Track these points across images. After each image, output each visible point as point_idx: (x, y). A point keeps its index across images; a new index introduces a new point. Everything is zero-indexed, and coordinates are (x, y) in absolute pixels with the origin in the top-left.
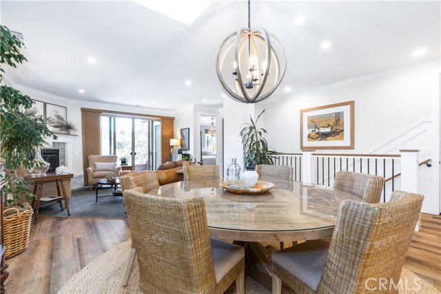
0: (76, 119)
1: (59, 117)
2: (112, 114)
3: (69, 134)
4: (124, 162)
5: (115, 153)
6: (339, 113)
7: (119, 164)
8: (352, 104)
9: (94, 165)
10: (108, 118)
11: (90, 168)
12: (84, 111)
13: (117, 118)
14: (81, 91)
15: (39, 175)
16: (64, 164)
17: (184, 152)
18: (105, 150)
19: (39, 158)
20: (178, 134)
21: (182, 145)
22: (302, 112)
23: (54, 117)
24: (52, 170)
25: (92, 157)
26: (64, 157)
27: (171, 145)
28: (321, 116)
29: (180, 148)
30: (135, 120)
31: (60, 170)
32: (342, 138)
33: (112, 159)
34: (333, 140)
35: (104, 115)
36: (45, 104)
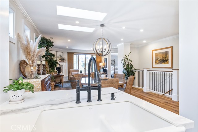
0: (66, 56)
1: (61, 56)
2: (78, 53)
3: (63, 62)
4: (81, 72)
5: (78, 69)
6: (167, 52)
7: (79, 73)
8: (172, 48)
9: (71, 73)
10: (76, 55)
11: (70, 74)
12: (68, 53)
13: (79, 55)
14: (67, 47)
15: (56, 75)
16: (62, 72)
17: (105, 69)
18: (75, 68)
19: (56, 70)
20: (103, 61)
21: (104, 66)
22: (153, 51)
23: (59, 56)
24: (59, 74)
25: (71, 70)
26: (62, 70)
27: (100, 65)
28: (160, 53)
29: (103, 67)
30: (86, 55)
31: (61, 74)
32: (168, 63)
33: (77, 71)
34: (164, 64)
35: (75, 54)
36: (57, 52)
